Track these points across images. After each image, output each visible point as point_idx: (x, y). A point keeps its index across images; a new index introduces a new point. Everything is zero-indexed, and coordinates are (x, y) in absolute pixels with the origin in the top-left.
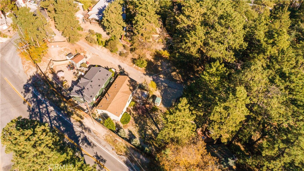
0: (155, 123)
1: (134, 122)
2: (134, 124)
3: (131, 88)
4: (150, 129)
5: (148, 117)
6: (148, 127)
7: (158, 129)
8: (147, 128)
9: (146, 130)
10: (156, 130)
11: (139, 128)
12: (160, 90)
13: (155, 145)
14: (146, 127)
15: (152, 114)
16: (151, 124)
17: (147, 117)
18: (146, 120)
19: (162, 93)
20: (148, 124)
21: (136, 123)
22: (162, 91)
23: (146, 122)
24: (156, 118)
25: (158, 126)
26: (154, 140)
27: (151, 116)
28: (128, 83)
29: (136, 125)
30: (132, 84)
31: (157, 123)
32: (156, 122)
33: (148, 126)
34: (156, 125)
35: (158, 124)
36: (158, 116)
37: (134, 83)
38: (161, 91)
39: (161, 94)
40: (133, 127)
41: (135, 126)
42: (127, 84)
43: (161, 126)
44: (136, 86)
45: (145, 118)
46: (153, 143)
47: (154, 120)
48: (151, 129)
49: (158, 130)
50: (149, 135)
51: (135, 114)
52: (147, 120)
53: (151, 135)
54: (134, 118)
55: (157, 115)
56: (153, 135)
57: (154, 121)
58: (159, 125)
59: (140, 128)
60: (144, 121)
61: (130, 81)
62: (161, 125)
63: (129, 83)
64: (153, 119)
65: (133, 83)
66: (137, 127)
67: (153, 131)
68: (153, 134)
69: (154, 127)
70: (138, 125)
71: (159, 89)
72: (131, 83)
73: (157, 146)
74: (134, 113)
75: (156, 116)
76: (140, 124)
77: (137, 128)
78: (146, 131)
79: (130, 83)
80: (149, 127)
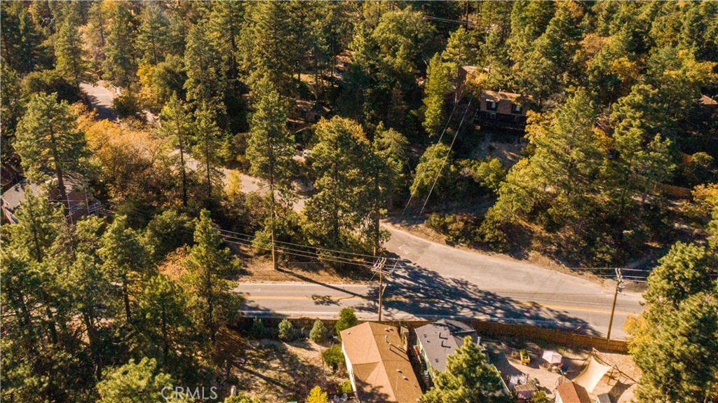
0: (274, 382)
1: (315, 365)
2: (312, 363)
4: (278, 368)
5: (295, 385)
6: (283, 369)
9: (284, 364)
10: (264, 372)
11: (300, 361)
13: (252, 351)
14: (287, 368)
15: (291, 394)
16: (280, 377)
18: (295, 380)
20: (285, 374)
21: (311, 366)
23: (292, 375)
24: (278, 391)
25: (265, 379)
26: (258, 356)
27: (293, 391)
29: (308, 362)
31: (269, 385)
32: (272, 385)
33: (284, 372)
34: (268, 379)
35: (267, 384)
36: (275, 398)
40: (311, 357)
41: (309, 360)
43: (257, 382)
45: (301, 382)
46: (258, 352)
47: (278, 387)
48: (274, 369)
49: (261, 374)
50: (272, 359)
51: (325, 378)
52: (292, 379)
53: (269, 361)
54: (322, 371)
55: (278, 397)
56: (265, 362)
58: (264, 381)
59: (297, 362)
60: (298, 375)
62: (260, 385)
64: (283, 386)
66: (303, 362)
67: (268, 368)
68: (266, 364)
69: (271, 374)
70: (305, 364)
73: (247, 351)
74: (328, 379)
75: (279, 394)
76: (301, 368)
77: (303, 359)
78: (283, 362)
80: (280, 371)
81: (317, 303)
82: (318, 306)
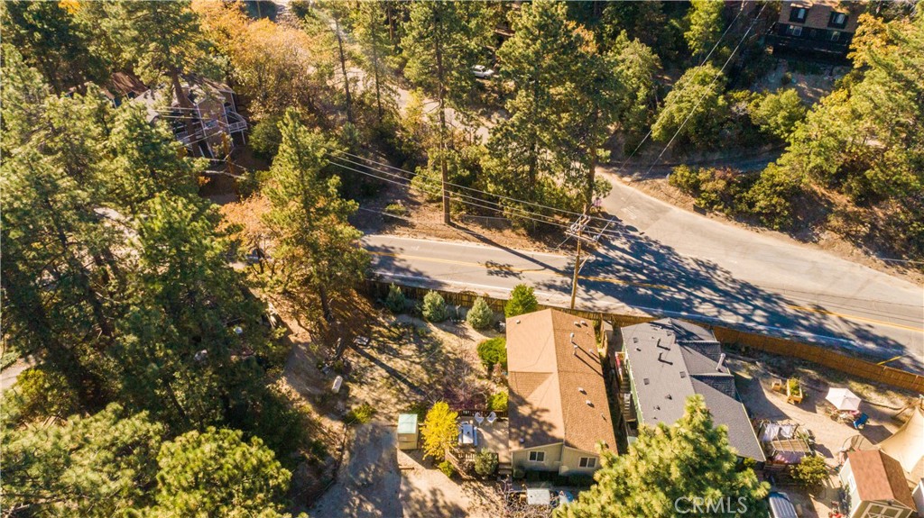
0: (400, 378)
1: (466, 359)
2: (460, 357)
3: (524, 411)
4: (410, 357)
5: (428, 386)
6: (417, 360)
7: (383, 364)
8: (420, 358)
9: (421, 353)
10: (390, 359)
11: (444, 351)
12: (418, 502)
13: (381, 329)
14: (423, 359)
15: (418, 397)
16: (410, 371)
17: (430, 386)
18: (430, 378)
19: (403, 488)
20: (419, 367)
21: (459, 361)
22: (407, 498)
23: (428, 372)
24: (401, 391)
25: (387, 372)
26: (388, 337)
27: (422, 393)
28: (545, 417)
29: (455, 354)
30: (530, 426)
31: (391, 381)
32: (395, 381)
33: (418, 363)
34: (392, 372)
35: (388, 378)
36: (394, 400)
37: (526, 433)
38: (412, 495)
39: (408, 483)
40: (463, 347)
41: (457, 352)
42: (547, 410)
43: (376, 374)
44: (513, 430)
46: (390, 331)
47: (403, 386)
48: (404, 358)
49: (385, 362)
50: (406, 343)
51: (474, 381)
52: (425, 377)
53: (400, 345)
54: (472, 370)
55: (399, 400)
56: (395, 346)
57: (405, 381)
58: (386, 374)
59: (440, 352)
60: (436, 371)
61: (545, 428)
62: (378, 378)
63: (544, 423)
64: (411, 386)
65: (530, 431)
66: (450, 353)
67: (397, 354)
68: (395, 350)
69: (398, 364)
70: (452, 356)
71: (425, 501)
72: (536, 425)
73: (376, 328)
74: (478, 383)
75: (401, 397)
76: (444, 361)
77: (449, 349)
78: (420, 349)
79: (541, 424)
80: (414, 362)
81: (491, 273)
82: (491, 277)
